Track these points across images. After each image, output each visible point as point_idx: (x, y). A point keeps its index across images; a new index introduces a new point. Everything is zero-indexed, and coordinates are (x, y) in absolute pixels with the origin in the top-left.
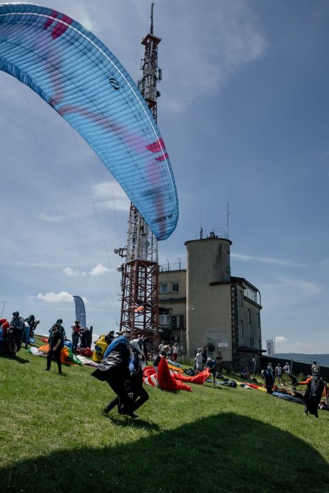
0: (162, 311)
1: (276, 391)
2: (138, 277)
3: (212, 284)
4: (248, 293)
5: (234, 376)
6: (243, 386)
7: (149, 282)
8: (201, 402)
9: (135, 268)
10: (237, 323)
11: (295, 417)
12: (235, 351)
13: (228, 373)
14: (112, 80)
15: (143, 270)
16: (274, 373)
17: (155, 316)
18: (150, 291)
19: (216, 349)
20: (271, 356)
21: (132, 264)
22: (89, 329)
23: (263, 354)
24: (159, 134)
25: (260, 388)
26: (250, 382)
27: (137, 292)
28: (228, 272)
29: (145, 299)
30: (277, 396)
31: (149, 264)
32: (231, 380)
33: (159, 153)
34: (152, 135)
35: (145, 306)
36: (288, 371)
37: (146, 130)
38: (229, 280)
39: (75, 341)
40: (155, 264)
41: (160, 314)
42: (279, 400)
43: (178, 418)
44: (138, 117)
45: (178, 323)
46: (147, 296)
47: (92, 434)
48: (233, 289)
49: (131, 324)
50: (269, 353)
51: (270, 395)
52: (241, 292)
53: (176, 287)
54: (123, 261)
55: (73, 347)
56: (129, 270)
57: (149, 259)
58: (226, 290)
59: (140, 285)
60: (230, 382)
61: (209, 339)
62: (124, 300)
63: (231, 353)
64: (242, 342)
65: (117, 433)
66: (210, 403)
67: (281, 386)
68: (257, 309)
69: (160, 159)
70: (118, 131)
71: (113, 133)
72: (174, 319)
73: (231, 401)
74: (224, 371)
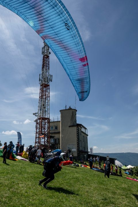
0: (51, 137)
1: (93, 168)
2: (42, 124)
3: (70, 127)
4: (83, 130)
5: (78, 162)
6: (81, 166)
7: (46, 126)
8: (66, 173)
9: (41, 121)
10: (79, 141)
11: (101, 178)
12: (78, 152)
13: (76, 161)
14: (66, 24)
15: (44, 121)
16: (93, 161)
17: (49, 139)
18: (47, 129)
19: (71, 152)
20: (92, 154)
21: (40, 119)
22: (23, 145)
23: (89, 153)
24: (85, 54)
25: (88, 167)
26: (84, 164)
27: (41, 130)
28: (76, 122)
29: (45, 133)
30: (94, 170)
31: (46, 119)
32: (77, 164)
33: (85, 62)
34: (82, 54)
35: (45, 135)
36: (98, 160)
37: (80, 51)
38: (76, 125)
39: (17, 150)
40: (49, 119)
41: (50, 138)
42: (95, 171)
43: (57, 180)
44: (77, 45)
45: (57, 142)
46: (46, 131)
47: (22, 189)
48: (77, 128)
49: (39, 142)
50: (91, 153)
51: (91, 169)
52: (80, 129)
53: (56, 128)
54: (36, 118)
55: (16, 153)
56: (39, 121)
57: (46, 117)
58: (75, 129)
59: (43, 127)
60: (76, 165)
61: (69, 148)
62: (36, 133)
63: (77, 153)
64: (81, 149)
65: (32, 187)
66: (69, 173)
67: (95, 166)
68: (86, 136)
69: (85, 65)
70: (68, 51)
71: (66, 51)
72: (55, 140)
73: (77, 172)
74: (74, 160)
